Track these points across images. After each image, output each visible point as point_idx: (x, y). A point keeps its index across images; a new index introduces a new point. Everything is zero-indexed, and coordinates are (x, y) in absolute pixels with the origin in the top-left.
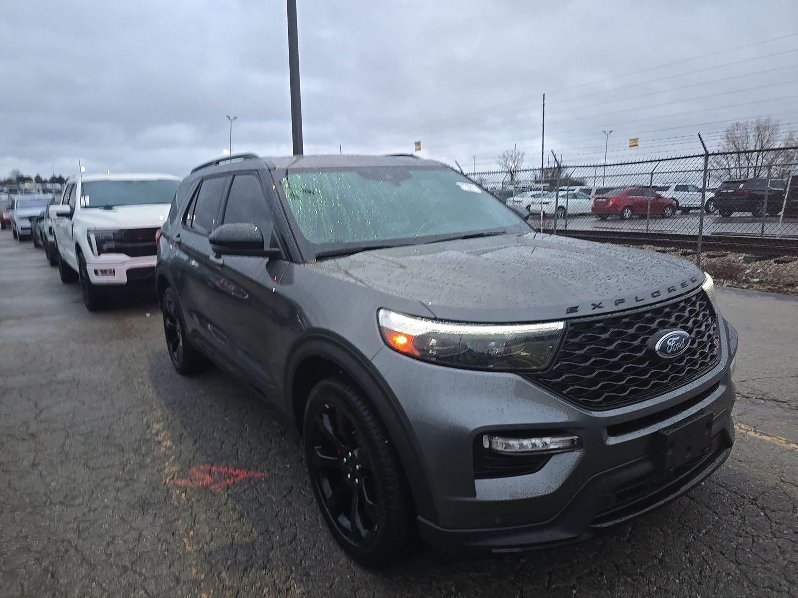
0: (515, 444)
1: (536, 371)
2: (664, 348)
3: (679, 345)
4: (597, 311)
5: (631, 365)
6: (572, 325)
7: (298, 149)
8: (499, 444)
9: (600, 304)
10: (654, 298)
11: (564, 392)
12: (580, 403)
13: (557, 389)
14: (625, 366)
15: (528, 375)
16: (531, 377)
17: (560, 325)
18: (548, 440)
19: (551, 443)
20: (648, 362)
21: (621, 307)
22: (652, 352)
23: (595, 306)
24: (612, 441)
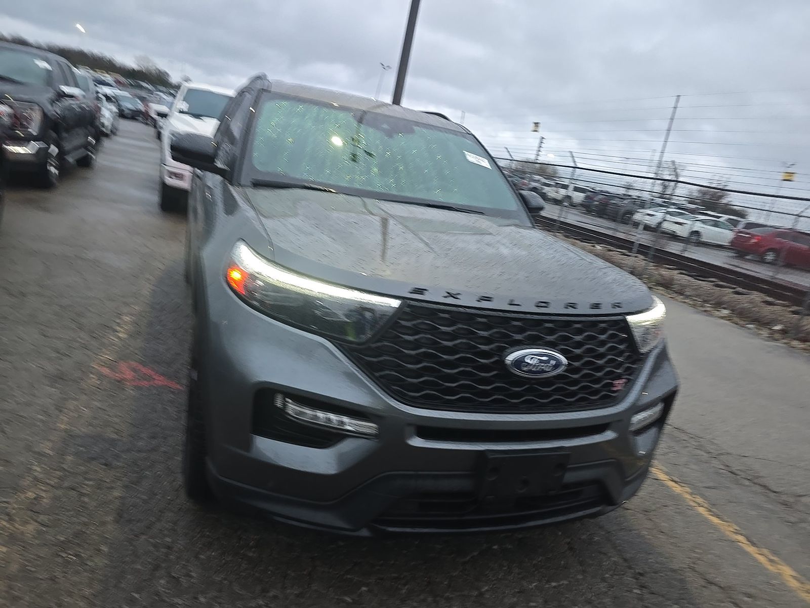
0: (309, 413)
1: (351, 342)
2: (519, 363)
3: (544, 367)
4: (450, 301)
5: (471, 370)
6: (409, 306)
7: (397, 100)
8: (292, 408)
9: (459, 294)
10: (536, 308)
11: (377, 374)
12: (392, 392)
13: (369, 369)
14: (461, 369)
15: (340, 345)
16: (343, 348)
17: (396, 303)
18: (345, 419)
19: (349, 424)
20: (495, 372)
21: (485, 304)
22: (502, 362)
23: (450, 295)
24: (417, 442)
